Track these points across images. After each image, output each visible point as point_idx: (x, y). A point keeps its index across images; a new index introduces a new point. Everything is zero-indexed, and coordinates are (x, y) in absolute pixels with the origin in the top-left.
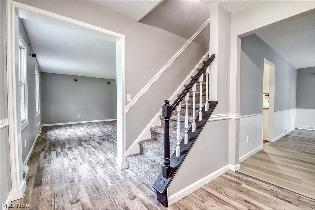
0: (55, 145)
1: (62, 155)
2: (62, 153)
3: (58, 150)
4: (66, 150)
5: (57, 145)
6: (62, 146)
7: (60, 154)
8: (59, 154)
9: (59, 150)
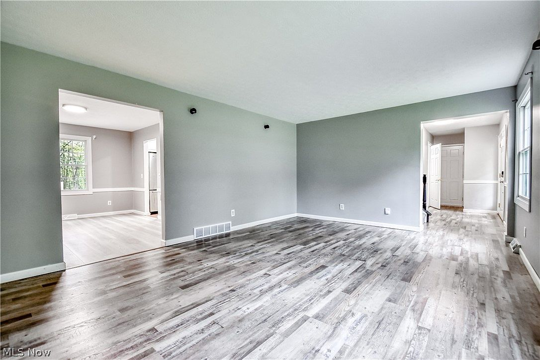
0: (480, 277)
1: (469, 253)
2: (469, 256)
3: (475, 263)
4: (460, 258)
5: (476, 276)
6: (465, 268)
7: (472, 256)
8: (474, 256)
9: (472, 262)
